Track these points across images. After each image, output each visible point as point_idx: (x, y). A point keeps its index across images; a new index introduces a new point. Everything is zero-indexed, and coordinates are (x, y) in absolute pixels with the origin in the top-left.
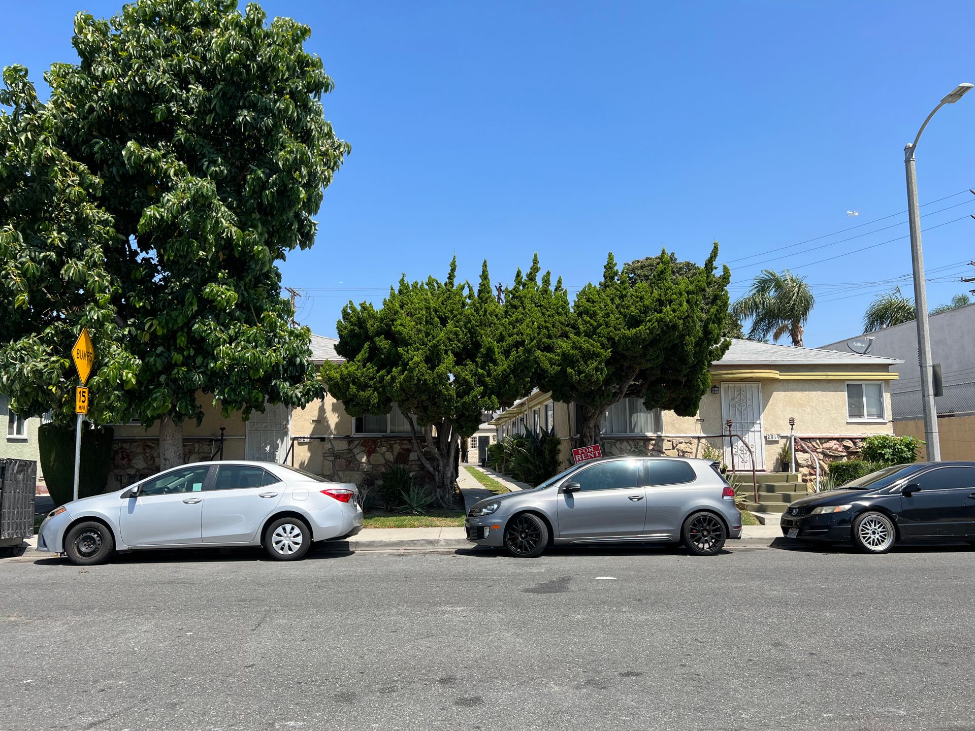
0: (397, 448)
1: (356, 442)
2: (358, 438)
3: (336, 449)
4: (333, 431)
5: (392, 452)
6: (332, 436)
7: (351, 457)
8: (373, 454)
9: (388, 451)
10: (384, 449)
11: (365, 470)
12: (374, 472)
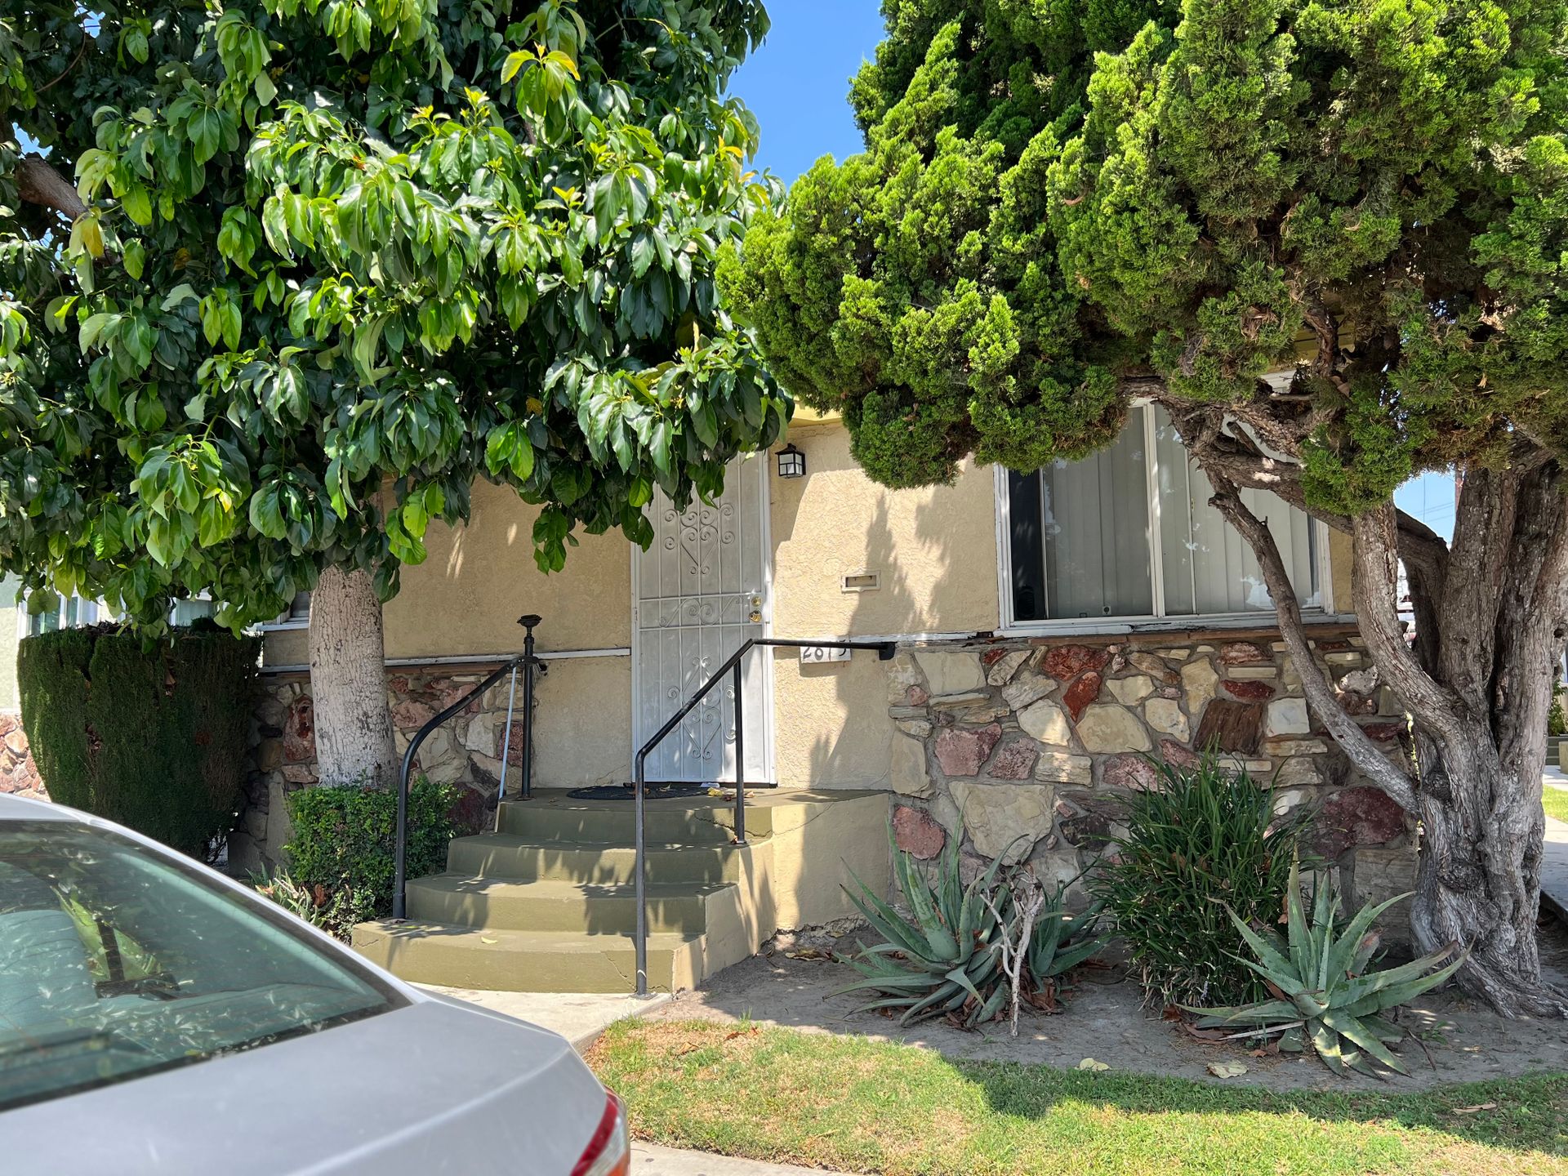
0: (1202, 681)
1: (1015, 659)
2: (1025, 639)
3: (935, 687)
4: (925, 616)
5: (1181, 697)
6: (924, 637)
7: (998, 720)
8: (1092, 712)
9: (1158, 693)
10: (1140, 686)
11: (1064, 778)
12: (1102, 786)
